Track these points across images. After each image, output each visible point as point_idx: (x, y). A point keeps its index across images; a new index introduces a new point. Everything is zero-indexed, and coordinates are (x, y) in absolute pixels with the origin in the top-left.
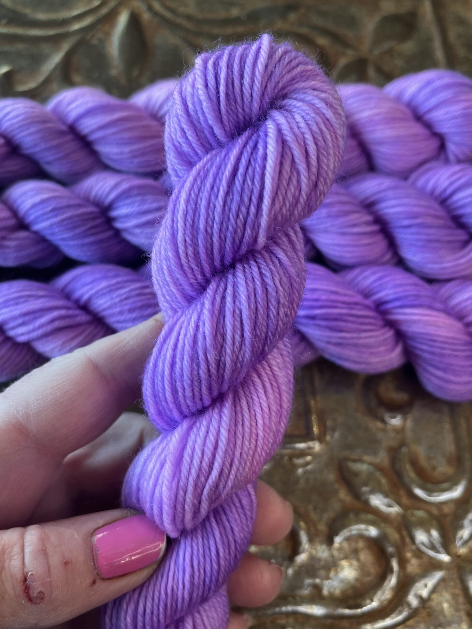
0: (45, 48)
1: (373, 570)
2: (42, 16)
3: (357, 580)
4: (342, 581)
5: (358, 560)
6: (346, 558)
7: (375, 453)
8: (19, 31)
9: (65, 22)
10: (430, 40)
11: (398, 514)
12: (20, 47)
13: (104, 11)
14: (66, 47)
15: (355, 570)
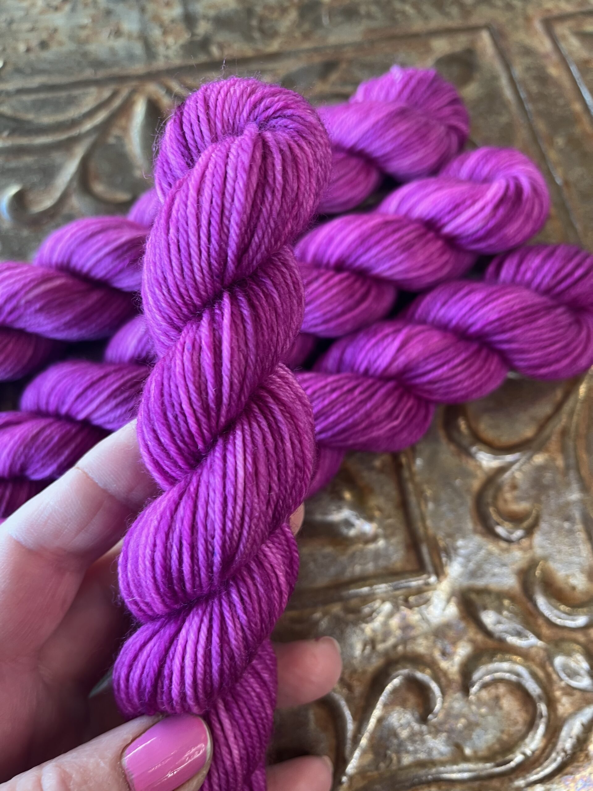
0: (57, 157)
1: (520, 717)
2: (46, 119)
3: (503, 732)
5: (501, 708)
6: (485, 705)
8: (24, 141)
9: (74, 123)
11: (540, 648)
13: (117, 103)
14: (80, 151)
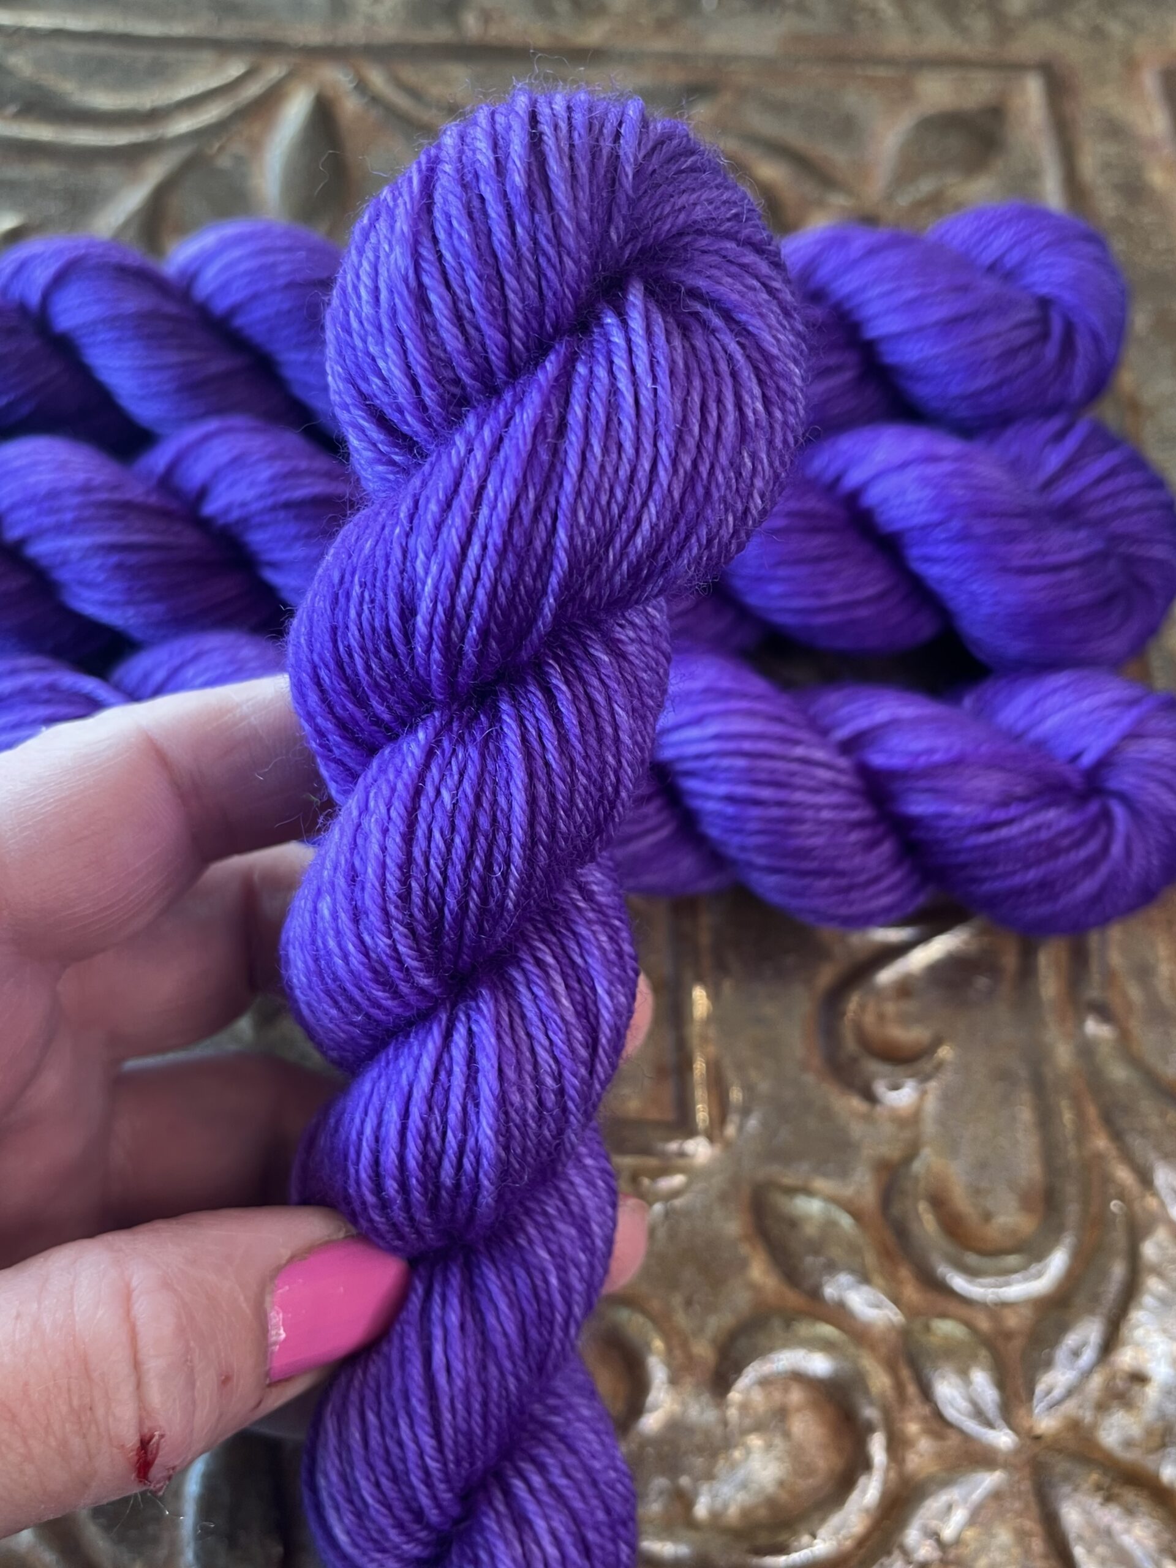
0: (106, 174)
1: (822, 1460)
2: (103, 100)
3: (781, 1483)
4: (745, 1486)
5: (787, 1435)
6: (758, 1427)
7: (843, 1173)
8: (46, 132)
9: (158, 115)
11: (892, 1327)
12: (46, 170)
14: (155, 172)
15: (780, 1459)
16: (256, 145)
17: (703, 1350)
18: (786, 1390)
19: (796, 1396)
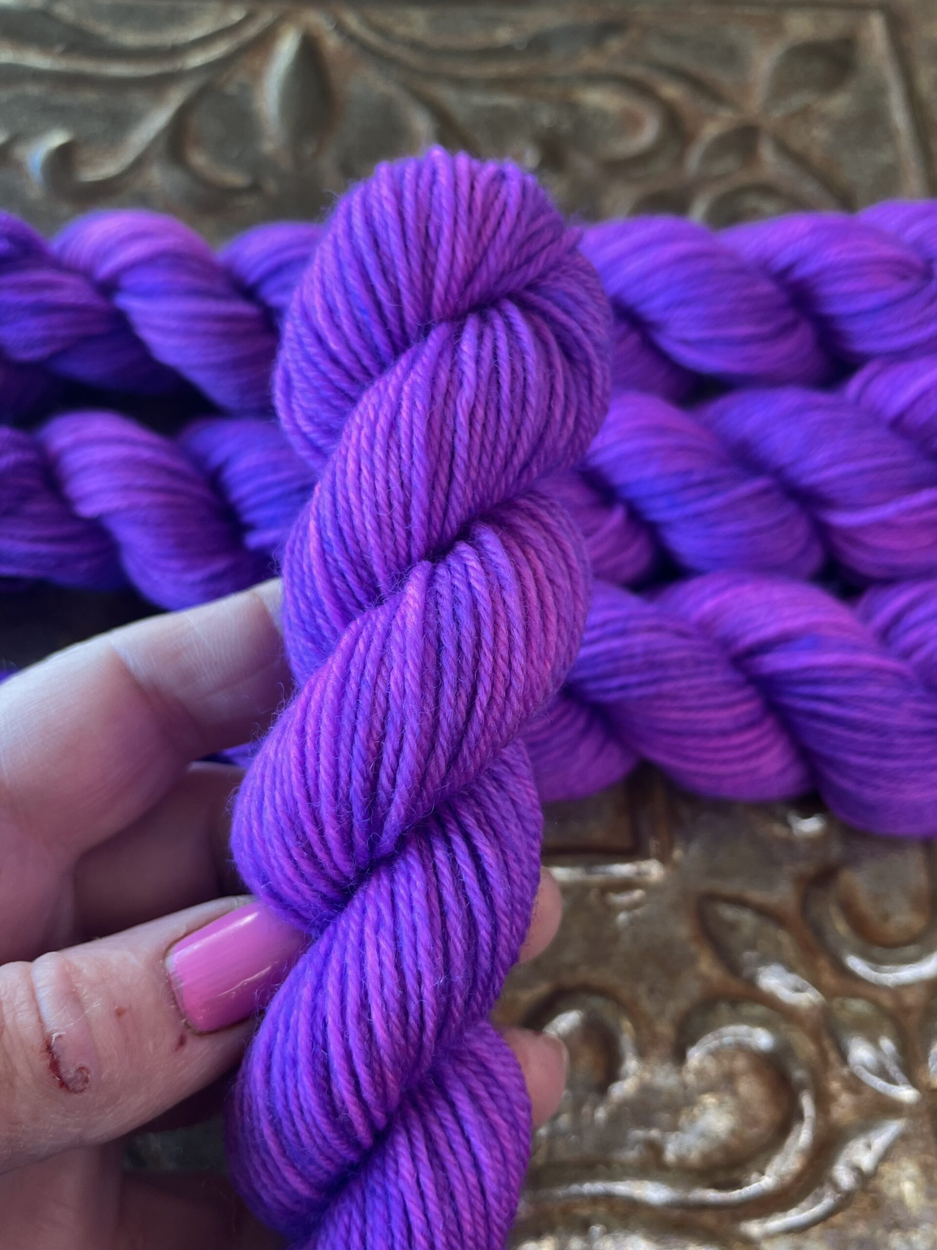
0: (137, 99)
1: (765, 1113)
2: (131, 38)
3: (733, 1132)
4: (703, 1135)
5: (734, 1093)
6: (711, 1089)
7: (770, 885)
8: (88, 66)
9: (176, 51)
10: (881, 91)
11: (814, 1007)
12: (89, 96)
13: (251, 31)
14: (177, 97)
15: (730, 1113)
16: (257, 75)
17: (665, 1029)
18: (732, 1057)
19: (741, 1063)
